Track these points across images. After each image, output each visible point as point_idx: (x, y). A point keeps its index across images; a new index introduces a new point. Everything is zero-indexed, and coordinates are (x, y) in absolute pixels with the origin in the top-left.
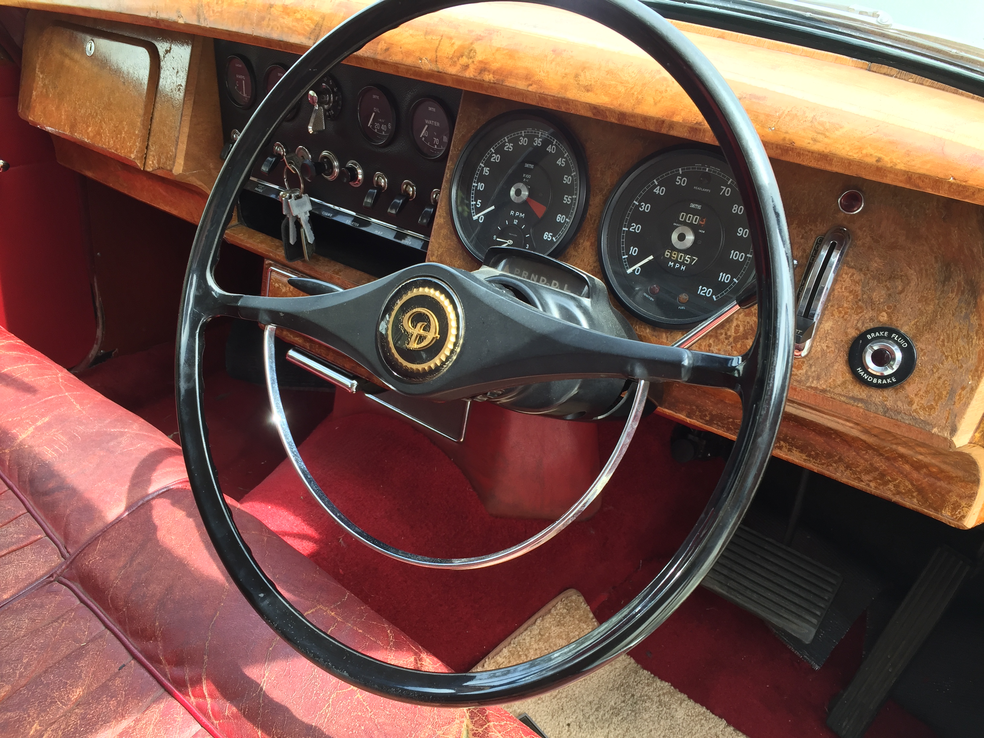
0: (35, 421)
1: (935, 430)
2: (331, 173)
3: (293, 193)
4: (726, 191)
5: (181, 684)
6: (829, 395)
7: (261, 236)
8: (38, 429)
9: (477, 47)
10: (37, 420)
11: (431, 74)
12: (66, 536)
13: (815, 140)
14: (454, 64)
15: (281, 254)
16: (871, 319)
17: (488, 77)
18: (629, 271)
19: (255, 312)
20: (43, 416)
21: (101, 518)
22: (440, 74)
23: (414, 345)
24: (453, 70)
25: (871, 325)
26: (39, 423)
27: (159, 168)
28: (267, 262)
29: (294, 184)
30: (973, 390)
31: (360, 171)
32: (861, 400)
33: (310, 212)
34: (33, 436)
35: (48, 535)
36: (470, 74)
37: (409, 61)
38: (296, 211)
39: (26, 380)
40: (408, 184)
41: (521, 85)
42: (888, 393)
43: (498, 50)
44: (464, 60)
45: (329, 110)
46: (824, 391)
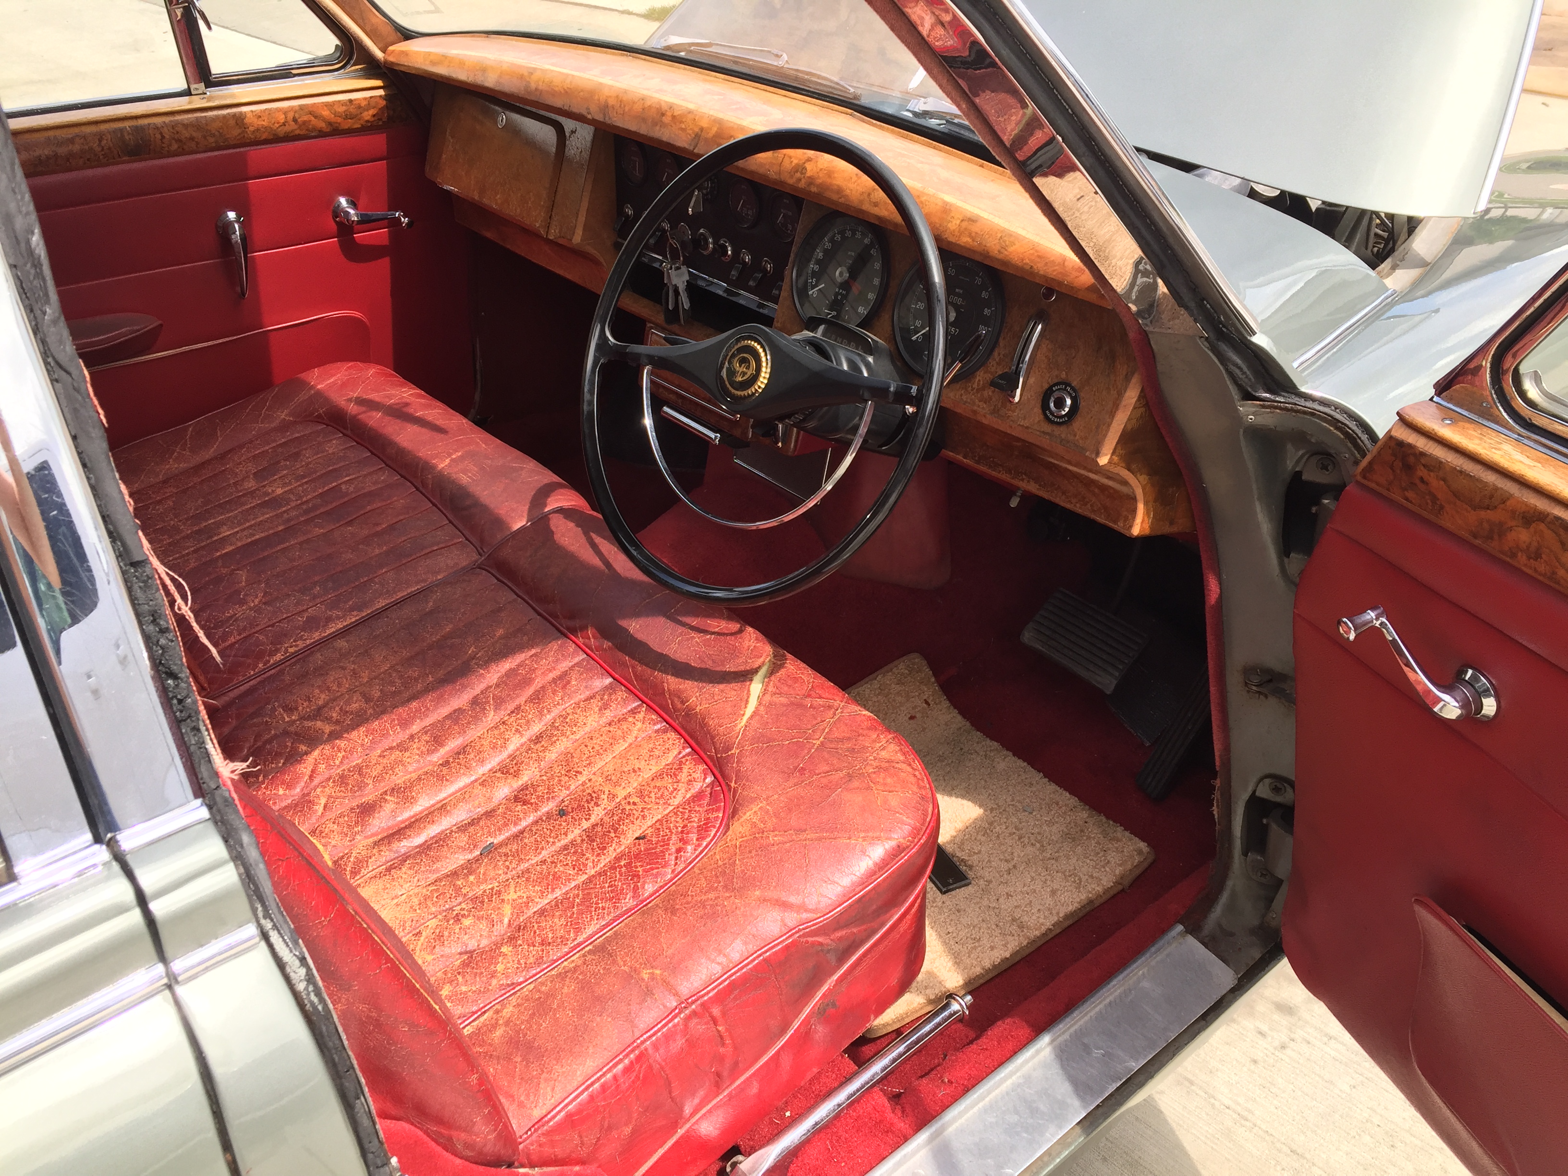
0: (450, 455)
1: (1088, 454)
2: (707, 247)
3: (674, 264)
4: (978, 281)
5: (573, 631)
6: (1030, 431)
7: (645, 301)
8: (452, 460)
9: (808, 166)
10: (452, 454)
11: (776, 182)
12: (482, 541)
13: (999, 251)
14: (792, 177)
15: (661, 319)
16: (1057, 376)
17: (814, 189)
18: (914, 338)
19: (637, 356)
20: (456, 451)
21: (509, 528)
22: (783, 183)
23: (739, 379)
24: (791, 181)
25: (1056, 381)
26: (454, 457)
27: (560, 237)
28: (649, 325)
29: (675, 257)
30: (1109, 425)
31: (729, 248)
32: (1047, 434)
33: (687, 281)
34: (449, 465)
35: (467, 539)
36: (802, 185)
37: (761, 171)
38: (675, 281)
39: (438, 423)
40: (766, 261)
41: (834, 197)
42: (1063, 428)
43: (821, 170)
44: (798, 175)
45: (707, 194)
46: (1027, 428)
